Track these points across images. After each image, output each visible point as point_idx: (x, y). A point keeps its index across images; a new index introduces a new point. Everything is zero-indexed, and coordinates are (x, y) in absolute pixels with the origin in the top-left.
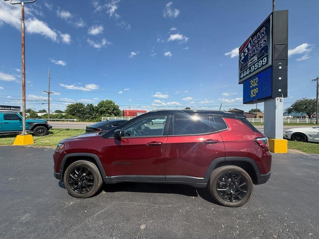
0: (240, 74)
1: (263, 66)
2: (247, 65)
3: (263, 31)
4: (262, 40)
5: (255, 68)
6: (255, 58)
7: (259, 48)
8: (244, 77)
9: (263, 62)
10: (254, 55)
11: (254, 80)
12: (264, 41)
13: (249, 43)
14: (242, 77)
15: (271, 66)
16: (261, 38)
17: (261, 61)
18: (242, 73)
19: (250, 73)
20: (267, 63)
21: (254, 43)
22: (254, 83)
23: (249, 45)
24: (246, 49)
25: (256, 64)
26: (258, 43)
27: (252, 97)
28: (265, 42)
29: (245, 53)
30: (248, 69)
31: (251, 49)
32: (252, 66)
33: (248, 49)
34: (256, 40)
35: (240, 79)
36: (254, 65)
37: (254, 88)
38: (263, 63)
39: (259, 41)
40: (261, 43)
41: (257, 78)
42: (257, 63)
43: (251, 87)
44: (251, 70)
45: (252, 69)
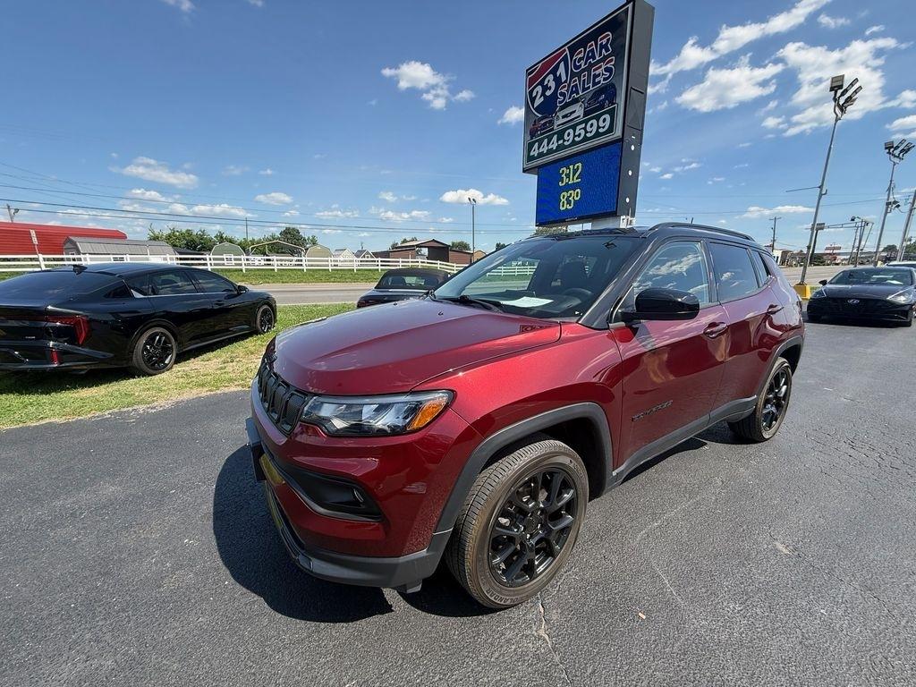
0: (530, 146)
1: (598, 134)
2: (551, 123)
3: (604, 41)
4: (600, 67)
5: (575, 136)
6: (579, 110)
7: (591, 85)
8: (541, 155)
9: (601, 124)
10: (575, 101)
11: (571, 167)
12: (607, 69)
13: (560, 62)
14: (534, 153)
15: (621, 140)
16: (597, 58)
17: (594, 121)
18: (535, 142)
19: (560, 148)
20: (611, 130)
21: (577, 67)
22: (570, 175)
23: (561, 70)
24: (551, 77)
25: (578, 128)
26: (588, 69)
27: (562, 208)
28: (608, 74)
29: (546, 88)
30: (555, 136)
31: (566, 81)
32: (568, 128)
33: (558, 80)
34: (581, 59)
35: (530, 158)
36: (574, 128)
37: (568, 187)
38: (599, 127)
39: (591, 65)
40: (597, 72)
41: (580, 164)
42: (584, 125)
43: (560, 184)
44: (564, 141)
45: (566, 137)
